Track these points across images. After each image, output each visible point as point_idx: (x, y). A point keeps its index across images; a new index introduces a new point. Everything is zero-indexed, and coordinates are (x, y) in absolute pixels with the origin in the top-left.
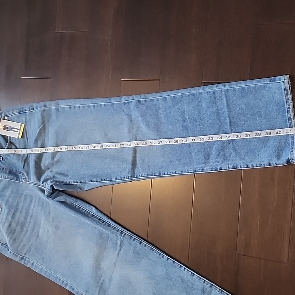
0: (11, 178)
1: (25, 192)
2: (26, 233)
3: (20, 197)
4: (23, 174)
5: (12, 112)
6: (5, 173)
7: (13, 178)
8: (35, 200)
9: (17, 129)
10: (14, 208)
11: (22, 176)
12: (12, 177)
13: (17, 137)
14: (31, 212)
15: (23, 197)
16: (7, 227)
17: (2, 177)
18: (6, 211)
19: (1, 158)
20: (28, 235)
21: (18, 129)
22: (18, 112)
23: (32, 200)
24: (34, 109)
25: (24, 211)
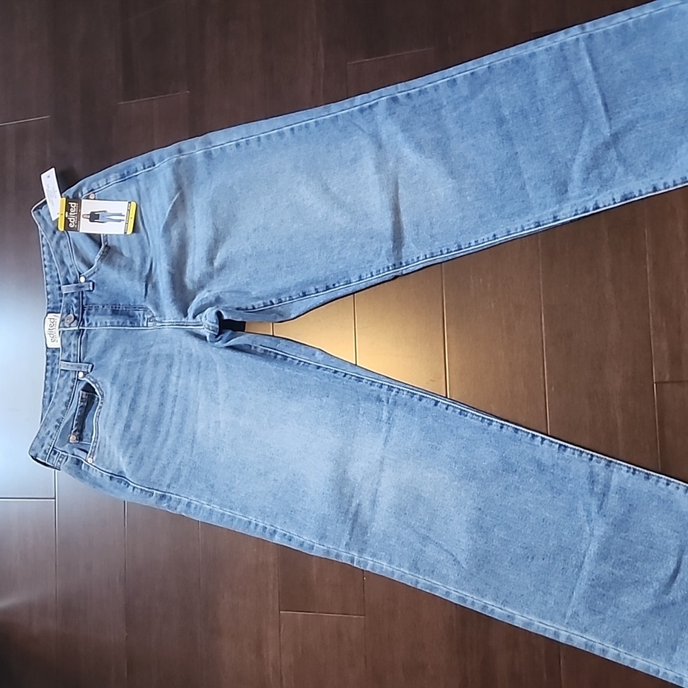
0: (118, 322)
2: (165, 440)
3: (144, 361)
4: (146, 309)
5: (105, 180)
6: (104, 314)
7: (123, 323)
8: (180, 363)
9: (121, 215)
10: (133, 388)
11: (144, 315)
12: (121, 321)
13: (123, 233)
14: (171, 390)
15: (151, 360)
16: (121, 432)
17: (99, 325)
18: (116, 396)
19: (91, 283)
20: (169, 442)
21: (123, 214)
22: (119, 177)
23: (172, 362)
24: (156, 163)
25: (157, 391)
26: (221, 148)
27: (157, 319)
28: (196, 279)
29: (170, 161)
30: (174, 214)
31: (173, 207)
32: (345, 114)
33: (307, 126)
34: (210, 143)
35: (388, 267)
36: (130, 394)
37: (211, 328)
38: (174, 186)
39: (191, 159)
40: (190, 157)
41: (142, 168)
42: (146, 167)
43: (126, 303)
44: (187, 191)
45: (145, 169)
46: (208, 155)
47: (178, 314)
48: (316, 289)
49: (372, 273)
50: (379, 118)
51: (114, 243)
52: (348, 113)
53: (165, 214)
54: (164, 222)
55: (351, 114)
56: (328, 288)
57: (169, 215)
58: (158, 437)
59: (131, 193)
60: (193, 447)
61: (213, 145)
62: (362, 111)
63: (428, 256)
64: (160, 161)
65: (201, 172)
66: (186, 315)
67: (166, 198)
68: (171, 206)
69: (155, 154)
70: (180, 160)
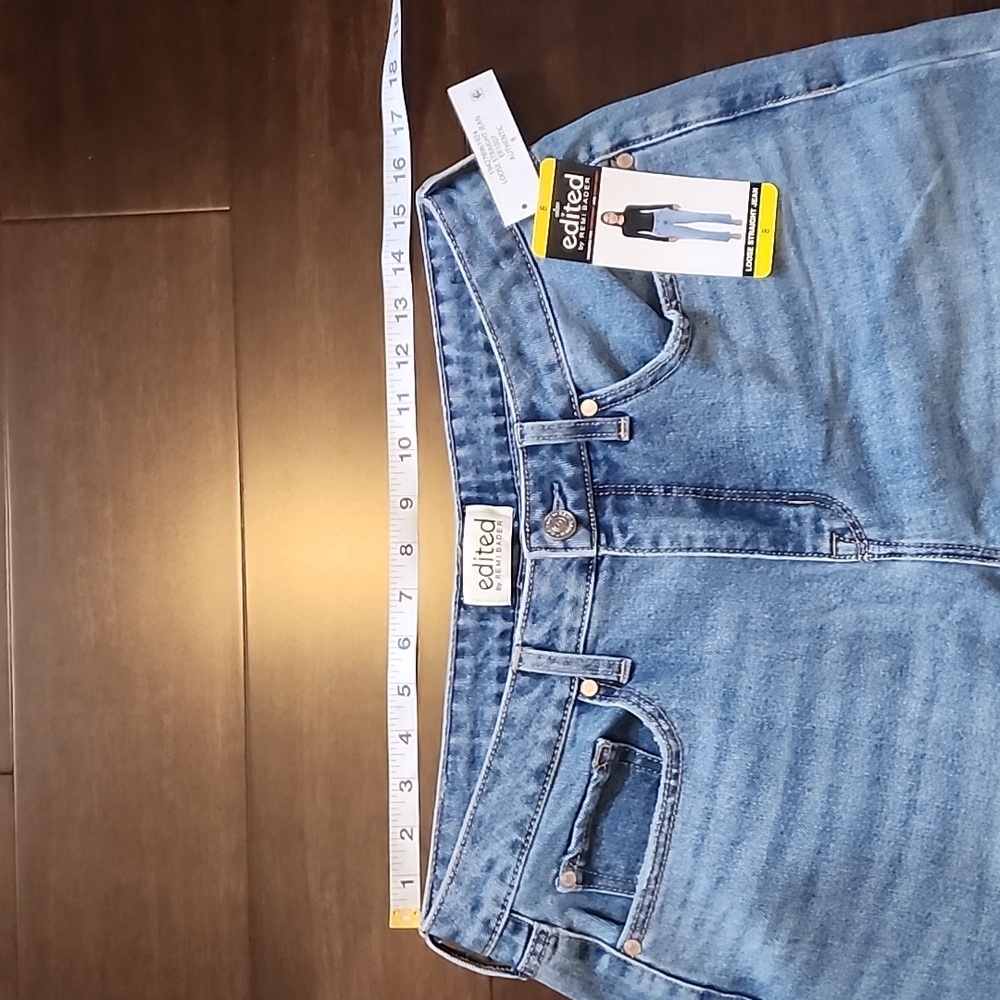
0: (731, 540)
1: (842, 620)
2: (889, 886)
3: (815, 655)
4: (823, 503)
5: (670, 114)
7: (747, 542)
8: (937, 661)
9: (726, 220)
10: (787, 734)
11: (816, 520)
12: (741, 536)
13: (740, 274)
14: (905, 739)
15: (835, 652)
16: (758, 867)
17: (665, 543)
19: (624, 422)
20: (905, 891)
21: (734, 218)
22: (717, 110)
23: (906, 659)
24: (846, 77)
27: (872, 533)
29: (910, 74)
30: (928, 229)
31: (926, 209)
36: (783, 753)
38: (926, 146)
39: (972, 72)
40: (966, 65)
41: (800, 87)
42: (814, 84)
43: (745, 480)
44: (959, 168)
45: (809, 90)
47: (955, 521)
51: (702, 302)
53: (899, 229)
58: (864, 878)
59: (759, 160)
60: (980, 905)
64: (867, 72)
66: (977, 525)
67: (899, 183)
68: (920, 206)
69: (850, 51)
70: (940, 71)
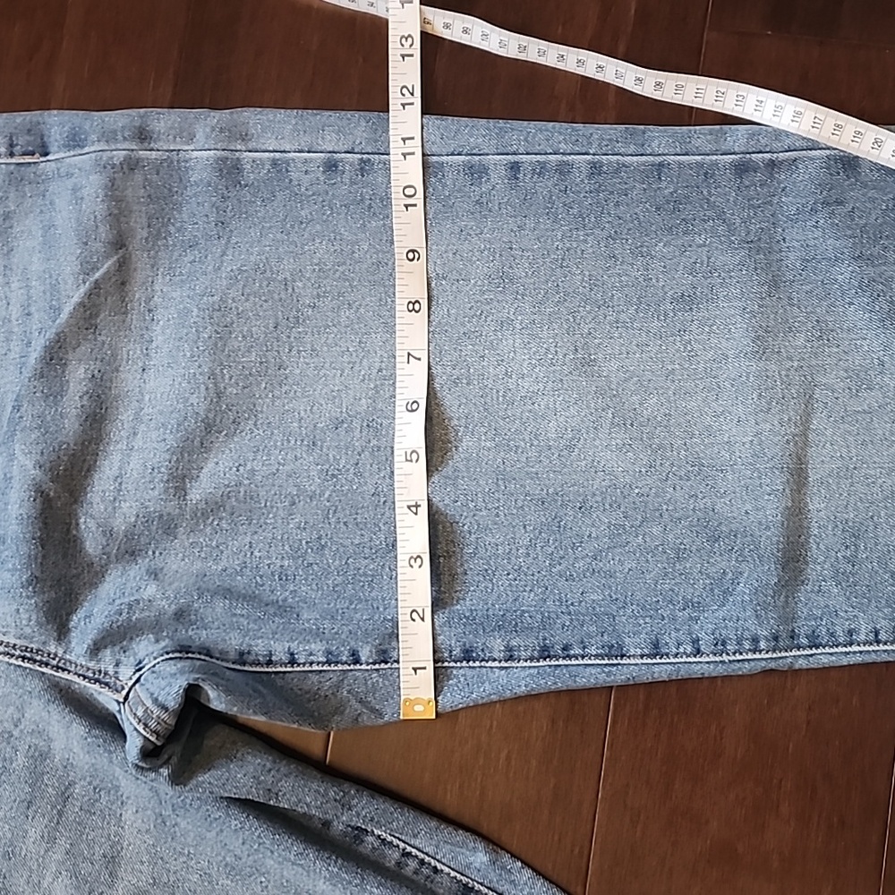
26: (274, 163)
28: (120, 525)
29: (105, 155)
30: (88, 314)
31: (89, 295)
32: (690, 165)
33: (563, 170)
34: (244, 138)
35: (755, 640)
37: (152, 724)
38: (104, 232)
39: (173, 168)
40: (169, 161)
41: (3, 150)
42: (17, 149)
44: (140, 260)
45: (12, 155)
46: (229, 171)
47: (40, 624)
48: (509, 649)
49: (696, 641)
50: (790, 204)
52: (700, 165)
53: (59, 310)
54: (50, 334)
55: (707, 173)
56: (545, 653)
57: (71, 316)
61: (251, 145)
62: (742, 169)
63: (882, 636)
64: (68, 147)
65: (195, 211)
66: (62, 632)
67: (68, 264)
68: (83, 290)
69: (56, 123)
70: (138, 160)
